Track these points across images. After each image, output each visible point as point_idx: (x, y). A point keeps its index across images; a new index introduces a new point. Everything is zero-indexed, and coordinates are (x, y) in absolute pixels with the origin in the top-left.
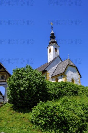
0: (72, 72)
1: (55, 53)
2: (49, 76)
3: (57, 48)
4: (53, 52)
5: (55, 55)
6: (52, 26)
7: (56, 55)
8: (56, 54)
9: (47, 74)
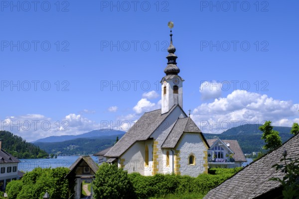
0: (191, 144)
1: (172, 97)
2: (158, 148)
3: (178, 85)
4: (170, 95)
5: (173, 101)
6: (171, 31)
7: (175, 101)
8: (175, 99)
9: (153, 143)
